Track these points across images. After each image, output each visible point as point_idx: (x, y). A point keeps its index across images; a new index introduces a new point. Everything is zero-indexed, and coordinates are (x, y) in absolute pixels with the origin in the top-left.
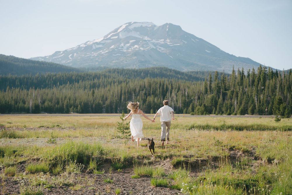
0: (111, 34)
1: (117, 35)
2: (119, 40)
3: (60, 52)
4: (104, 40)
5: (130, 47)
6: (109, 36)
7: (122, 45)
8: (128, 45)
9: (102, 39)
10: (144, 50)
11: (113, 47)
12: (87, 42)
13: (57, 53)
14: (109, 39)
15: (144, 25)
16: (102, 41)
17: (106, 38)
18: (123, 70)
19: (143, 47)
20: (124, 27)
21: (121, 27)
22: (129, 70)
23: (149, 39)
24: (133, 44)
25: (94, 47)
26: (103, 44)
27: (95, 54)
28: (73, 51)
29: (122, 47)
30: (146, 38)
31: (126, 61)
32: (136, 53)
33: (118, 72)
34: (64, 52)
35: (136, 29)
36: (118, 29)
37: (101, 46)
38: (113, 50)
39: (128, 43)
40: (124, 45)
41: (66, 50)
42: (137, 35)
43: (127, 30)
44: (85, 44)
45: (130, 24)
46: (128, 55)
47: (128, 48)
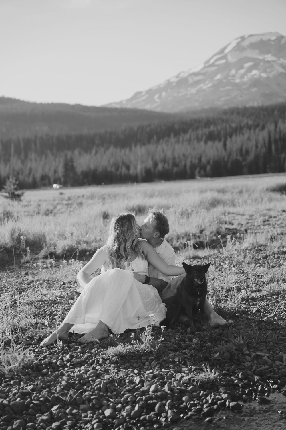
0: (215, 58)
1: (225, 57)
2: (228, 66)
3: (141, 92)
4: (205, 67)
5: (245, 74)
6: (212, 61)
7: (233, 72)
8: (242, 71)
9: (202, 66)
10: (268, 78)
11: (219, 77)
12: (179, 74)
13: (138, 94)
14: (213, 65)
15: (265, 38)
16: (202, 69)
17: (208, 65)
18: (245, 109)
19: (265, 71)
20: (234, 44)
21: (229, 44)
22: (253, 108)
23: (274, 59)
24: (250, 70)
25: (191, 80)
26: (204, 74)
27: (193, 91)
28: (159, 90)
29: (233, 76)
30: (269, 57)
31: (241, 97)
32: (256, 83)
33: (238, 113)
34: (147, 92)
35: (253, 46)
36: (225, 48)
37: (200, 77)
38: (220, 81)
39: (242, 67)
40: (237, 72)
41: (150, 90)
42: (255, 54)
43: (239, 48)
44: (177, 77)
45: (243, 38)
46: (244, 87)
47: (242, 76)
